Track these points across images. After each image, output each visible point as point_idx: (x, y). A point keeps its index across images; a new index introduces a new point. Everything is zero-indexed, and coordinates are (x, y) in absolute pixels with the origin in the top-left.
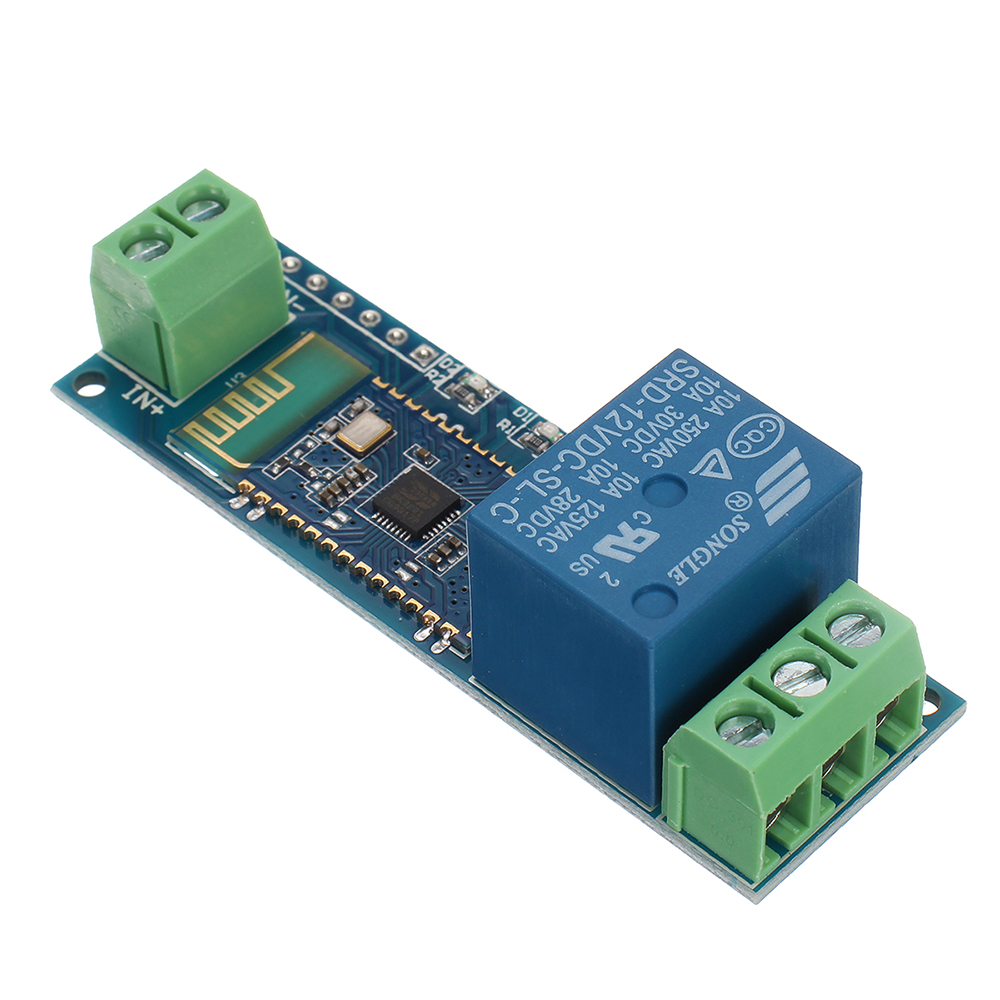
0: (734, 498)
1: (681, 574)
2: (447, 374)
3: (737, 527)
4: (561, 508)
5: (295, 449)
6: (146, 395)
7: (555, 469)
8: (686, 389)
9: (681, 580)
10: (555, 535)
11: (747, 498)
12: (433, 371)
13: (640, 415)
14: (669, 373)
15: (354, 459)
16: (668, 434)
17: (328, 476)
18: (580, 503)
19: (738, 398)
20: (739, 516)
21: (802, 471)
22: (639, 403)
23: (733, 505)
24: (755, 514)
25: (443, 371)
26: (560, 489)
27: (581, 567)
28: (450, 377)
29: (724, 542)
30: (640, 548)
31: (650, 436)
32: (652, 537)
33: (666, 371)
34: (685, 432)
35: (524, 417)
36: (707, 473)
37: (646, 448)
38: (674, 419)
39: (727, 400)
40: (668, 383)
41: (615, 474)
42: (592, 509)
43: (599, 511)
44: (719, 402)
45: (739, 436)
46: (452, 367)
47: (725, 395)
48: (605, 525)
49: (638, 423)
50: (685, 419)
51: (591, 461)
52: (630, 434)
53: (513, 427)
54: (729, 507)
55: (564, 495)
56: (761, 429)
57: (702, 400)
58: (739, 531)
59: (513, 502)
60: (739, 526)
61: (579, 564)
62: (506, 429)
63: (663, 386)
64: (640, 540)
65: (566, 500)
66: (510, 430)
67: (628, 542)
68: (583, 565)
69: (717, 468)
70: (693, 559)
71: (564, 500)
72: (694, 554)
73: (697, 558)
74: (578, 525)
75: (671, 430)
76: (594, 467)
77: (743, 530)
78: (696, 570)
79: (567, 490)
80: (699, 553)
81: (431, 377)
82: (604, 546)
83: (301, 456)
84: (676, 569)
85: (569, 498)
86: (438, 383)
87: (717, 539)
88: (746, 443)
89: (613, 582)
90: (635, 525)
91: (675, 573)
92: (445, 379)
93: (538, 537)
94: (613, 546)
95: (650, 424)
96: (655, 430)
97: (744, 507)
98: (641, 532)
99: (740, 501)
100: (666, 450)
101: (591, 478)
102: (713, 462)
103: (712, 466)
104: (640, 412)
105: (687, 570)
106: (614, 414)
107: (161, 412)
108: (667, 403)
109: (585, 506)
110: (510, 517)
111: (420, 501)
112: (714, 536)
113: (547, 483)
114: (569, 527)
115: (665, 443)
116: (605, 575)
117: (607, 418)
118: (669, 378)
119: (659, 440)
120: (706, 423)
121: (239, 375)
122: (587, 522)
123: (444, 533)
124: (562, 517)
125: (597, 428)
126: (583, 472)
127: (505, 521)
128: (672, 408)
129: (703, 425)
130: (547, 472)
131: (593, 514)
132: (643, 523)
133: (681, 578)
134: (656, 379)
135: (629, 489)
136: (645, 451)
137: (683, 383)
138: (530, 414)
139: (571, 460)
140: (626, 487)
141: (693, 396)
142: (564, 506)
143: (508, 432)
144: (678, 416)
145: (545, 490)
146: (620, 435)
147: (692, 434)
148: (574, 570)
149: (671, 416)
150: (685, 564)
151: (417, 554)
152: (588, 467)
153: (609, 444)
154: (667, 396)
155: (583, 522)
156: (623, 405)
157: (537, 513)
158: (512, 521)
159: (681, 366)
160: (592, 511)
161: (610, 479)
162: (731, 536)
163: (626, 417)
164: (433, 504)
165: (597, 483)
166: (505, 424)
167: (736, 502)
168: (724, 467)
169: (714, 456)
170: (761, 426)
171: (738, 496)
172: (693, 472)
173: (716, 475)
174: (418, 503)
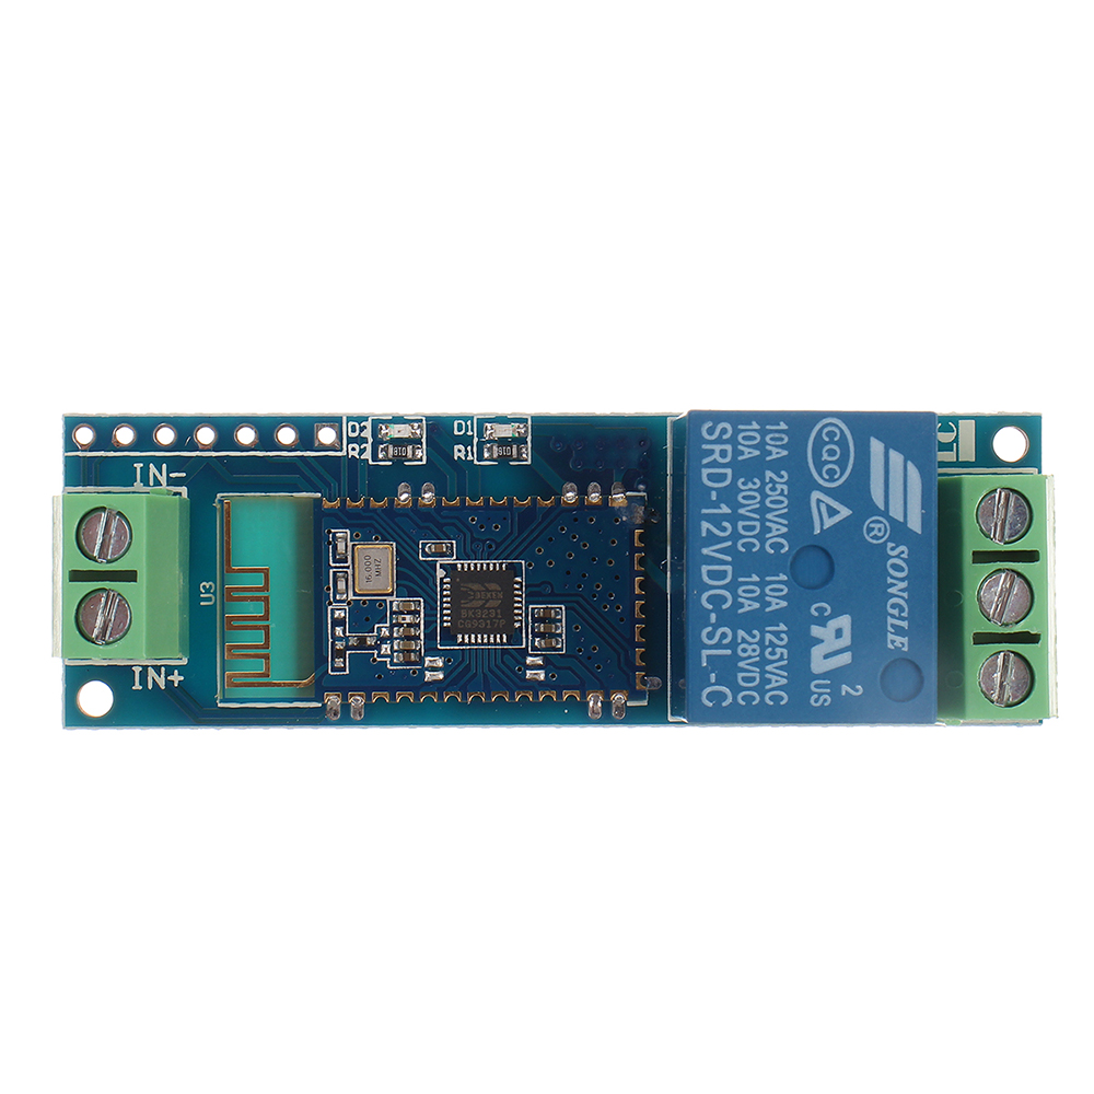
0: (870, 530)
1: (899, 640)
2: (366, 440)
3: (898, 556)
4: (753, 654)
5: (333, 630)
6: (151, 672)
7: (713, 617)
8: (737, 453)
9: (903, 644)
10: (774, 685)
11: (880, 522)
12: (350, 446)
13: (725, 509)
14: (709, 447)
15: (389, 599)
16: (763, 510)
17: (385, 632)
18: (762, 637)
19: (783, 426)
20: (890, 545)
21: (896, 459)
22: (714, 498)
23: (875, 537)
24: (899, 531)
25: (359, 440)
26: (735, 635)
27: (820, 697)
28: (370, 440)
29: (902, 580)
30: (846, 640)
31: (752, 523)
32: (844, 621)
33: (704, 447)
34: (774, 495)
35: (467, 430)
36: (829, 523)
37: (762, 539)
38: (754, 490)
39: (777, 435)
40: (718, 457)
41: (762, 584)
42: (777, 634)
43: (783, 632)
44: (773, 443)
45: (819, 465)
46: (361, 430)
47: (771, 431)
48: (801, 645)
49: (734, 518)
50: (764, 484)
51: (732, 587)
52: (735, 536)
53: (469, 448)
54: (875, 542)
55: (744, 641)
56: (827, 443)
57: (758, 453)
58: (902, 559)
59: (713, 681)
60: (898, 554)
61: (816, 696)
62: (466, 455)
63: (714, 464)
64: (839, 633)
65: (750, 644)
66: (470, 454)
67: (832, 643)
68: (820, 694)
69: (832, 512)
70: (893, 616)
72: (890, 610)
73: (895, 612)
74: (781, 659)
76: (740, 591)
77: (905, 556)
78: (905, 624)
79: (741, 633)
80: (893, 606)
81: (356, 454)
82: (819, 664)
83: (344, 632)
84: (890, 637)
85: (750, 640)
86: (368, 456)
87: (894, 581)
88: (830, 466)
89: (857, 691)
90: (822, 622)
91: (893, 642)
92: (369, 447)
94: (826, 657)
95: (742, 511)
96: (752, 515)
97: (886, 531)
98: (833, 624)
99: (875, 531)
100: (778, 528)
101: (749, 606)
102: (823, 509)
103: (827, 514)
104: (723, 505)
105: (899, 631)
106: (705, 525)
107: (182, 678)
108: (735, 479)
109: (769, 637)
110: (724, 697)
111: (487, 601)
112: (890, 580)
113: (720, 640)
114: (776, 668)
115: (770, 521)
116: (845, 688)
117: (704, 534)
118: (712, 451)
119: (763, 520)
120: (783, 473)
121: (204, 587)
122: (785, 651)
123: (527, 608)
124: (762, 663)
125: (705, 551)
126: (737, 605)
127: (724, 704)
128: (742, 480)
129: (782, 477)
130: (710, 629)
131: (782, 640)
132: (826, 614)
133: (901, 642)
134: (705, 461)
135: (786, 590)
136: (763, 541)
137: (729, 448)
138: (469, 423)
139: (717, 601)
140: (782, 590)
141: (749, 453)
142: (754, 650)
143: (470, 458)
144: (754, 484)
145: (726, 647)
146: (730, 543)
147: (782, 494)
148: (818, 705)
149: (750, 490)
150: (892, 626)
151: (527, 647)
152: (735, 596)
153: (729, 559)
154: (729, 471)
155: (782, 654)
156: (704, 511)
157: (740, 675)
158: (730, 700)
159: (711, 431)
160: (778, 636)
161: (763, 594)
162: (902, 570)
163: (716, 520)
164: (501, 595)
165: (757, 605)
166: (459, 451)
167: (875, 532)
168: (835, 505)
169: (819, 501)
170: (827, 439)
171: (872, 525)
172: (817, 531)
173: (837, 519)
174: (488, 605)
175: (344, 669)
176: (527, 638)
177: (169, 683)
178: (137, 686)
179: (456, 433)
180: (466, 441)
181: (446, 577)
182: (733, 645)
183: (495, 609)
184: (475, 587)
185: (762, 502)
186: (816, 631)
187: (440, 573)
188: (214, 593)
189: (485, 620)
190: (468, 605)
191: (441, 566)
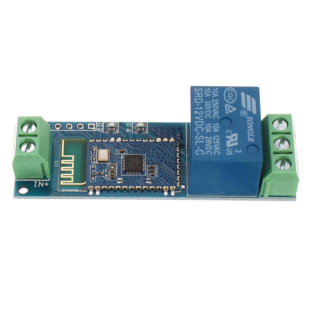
0: (242, 113)
1: (251, 139)
3: (250, 119)
4: (210, 142)
5: (91, 171)
6: (40, 183)
7: (198, 133)
8: (204, 95)
10: (216, 150)
11: (245, 111)
13: (201, 108)
15: (107, 163)
16: (212, 108)
17: (106, 171)
19: (217, 89)
20: (248, 117)
21: (248, 97)
22: (198, 105)
24: (250, 114)
25: (100, 127)
26: (205, 138)
27: (229, 153)
28: (103, 127)
29: (251, 125)
30: (236, 139)
31: (209, 111)
32: (236, 135)
33: (195, 94)
36: (230, 112)
39: (215, 91)
40: (199, 96)
41: (212, 126)
42: (217, 138)
44: (214, 93)
45: (227, 98)
46: (101, 125)
47: (213, 90)
48: (223, 141)
49: (204, 110)
50: (212, 102)
51: (204, 126)
52: (204, 114)
53: (131, 130)
54: (243, 116)
55: (207, 139)
56: (229, 93)
57: (210, 95)
59: (199, 149)
61: (228, 153)
63: (198, 98)
64: (234, 137)
65: (209, 140)
67: (232, 140)
68: (229, 152)
69: (231, 109)
70: (249, 134)
71: (209, 141)
73: (250, 133)
76: (206, 127)
77: (252, 119)
78: (253, 136)
79: (206, 137)
80: (249, 131)
81: (99, 131)
82: (228, 144)
83: (94, 171)
84: (249, 139)
85: (209, 139)
86: (103, 131)
88: (230, 98)
89: (240, 151)
90: (229, 135)
91: (249, 140)
92: (103, 129)
93: (213, 153)
94: (231, 143)
95: (206, 109)
96: (209, 109)
97: (246, 114)
98: (233, 135)
99: (243, 113)
100: (216, 113)
101: (208, 131)
103: (229, 109)
105: (251, 137)
107: (48, 184)
108: (204, 101)
109: (214, 138)
110: (202, 152)
111: (135, 162)
112: (248, 125)
113: (201, 139)
114: (217, 146)
115: (214, 111)
116: (236, 151)
117: (195, 114)
118: (197, 95)
119: (212, 111)
120: (217, 100)
121: (56, 162)
122: (219, 142)
123: (146, 166)
124: (213, 144)
125: (196, 118)
126: (205, 131)
127: (202, 154)
128: (206, 101)
129: (217, 101)
130: (198, 136)
131: (218, 139)
132: (230, 133)
133: (252, 140)
134: (195, 97)
135: (219, 127)
136: (212, 116)
137: (202, 94)
138: (131, 124)
139: (199, 129)
140: (218, 127)
141: (207, 95)
142: (210, 141)
143: (131, 132)
144: (209, 102)
145: (202, 141)
146: (203, 116)
147: (217, 104)
148: (229, 155)
149: (208, 104)
150: (249, 136)
151: (146, 175)
152: (204, 128)
153: (203, 120)
154: (202, 99)
155: (218, 142)
156: (195, 108)
157: (206, 147)
158: (203, 153)
159: (197, 90)
161: (212, 128)
162: (251, 123)
163: (199, 111)
164: (139, 161)
165: (211, 131)
166: (128, 130)
167: (243, 114)
168: (232, 107)
169: (227, 106)
170: (229, 92)
171: (242, 112)
172: (227, 113)
173: (232, 111)
174: (135, 163)
175: (94, 180)
176: (146, 173)
177: (44, 185)
178: (35, 186)
179: (127, 126)
180: (130, 128)
181: (124, 158)
182: (204, 140)
183: (138, 164)
184: (132, 159)
185: (211, 106)
186: (227, 137)
187: (122, 157)
188: (58, 164)
189: (135, 167)
190: (130, 163)
191: (122, 156)
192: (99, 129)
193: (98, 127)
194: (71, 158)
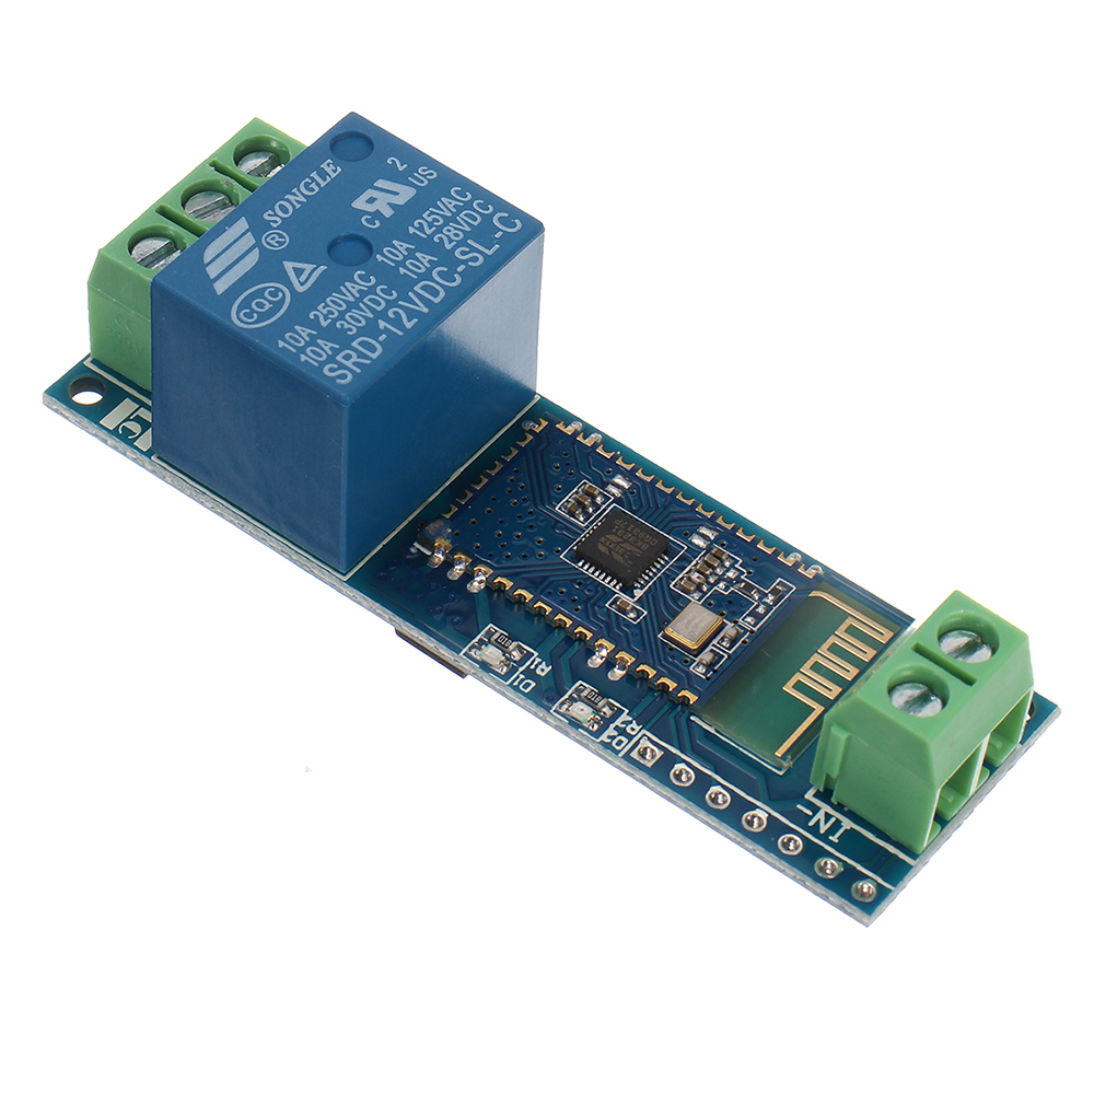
0: (281, 244)
1: (329, 170)
2: (616, 728)
3: (276, 215)
4: (452, 229)
5: (765, 614)
7: (460, 268)
8: (336, 352)
9: (328, 165)
10: (454, 203)
11: (268, 243)
12: (633, 733)
13: (382, 324)
14: (355, 368)
16: (351, 306)
17: (722, 585)
18: (434, 233)
19: (281, 344)
20: (275, 226)
21: (212, 271)
22: (384, 336)
23: (281, 236)
24: (258, 229)
25: (622, 732)
28: (612, 726)
29: (288, 200)
30: (370, 193)
31: (369, 303)
32: (359, 204)
33: (358, 371)
34: (334, 308)
35: (523, 680)
36: (308, 267)
37: (372, 290)
38: (346, 321)
39: (292, 341)
40: (355, 358)
41: (401, 264)
42: (421, 228)
43: (414, 227)
44: (300, 339)
45: (277, 306)
46: (614, 737)
47: (294, 347)
48: (406, 213)
49: (383, 315)
50: (334, 321)
52: (390, 304)
53: (532, 667)
54: (285, 234)
55: (451, 241)
56: (257, 312)
57: (319, 341)
58: (273, 210)
59: (500, 233)
60: (274, 216)
62: (540, 663)
63: (361, 355)
64: (371, 200)
65: (448, 236)
66: (536, 663)
68: (424, 176)
69: (299, 272)
70: (318, 184)
71: (449, 236)
72: (317, 189)
73: (313, 185)
74: (432, 213)
75: (348, 310)
76: (423, 270)
77: (270, 212)
78: (314, 175)
79: (448, 246)
80: (311, 190)
81: (634, 725)
82: (405, 194)
83: (757, 607)
85: (445, 238)
86: (625, 717)
87: (295, 203)
88: (271, 298)
89: (393, 161)
90: (377, 215)
91: (335, 171)
92: (618, 721)
93: (471, 201)
94: (396, 194)
95: (370, 315)
96: (365, 308)
97: (269, 235)
98: (371, 208)
99: (275, 240)
100: (352, 289)
101: (425, 259)
102: (303, 278)
103: (304, 275)
104: (381, 327)
105: (323, 174)
106: (409, 325)
108: (354, 337)
109: (429, 232)
113: (468, 253)
114: (442, 211)
115: (354, 296)
116: (401, 168)
117: (415, 320)
118: (354, 364)
119: (359, 300)
120: (312, 317)
122: (424, 216)
123: (587, 527)
124: (450, 220)
125: (426, 310)
126: (433, 265)
127: (506, 215)
128: (349, 333)
129: (316, 315)
130: (470, 264)
131: (420, 224)
134: (368, 362)
135: (386, 249)
137: (339, 358)
138: (516, 684)
139: (448, 276)
140: (389, 251)
141: (326, 345)
142: (449, 230)
143: (538, 660)
144: (342, 325)
145: (469, 246)
146: (400, 303)
147: (327, 306)
148: (431, 172)
149: (349, 323)
150: (325, 180)
151: (612, 503)
152: (430, 270)
153: (411, 294)
154: (355, 344)
155: (429, 216)
157: (475, 223)
158: (499, 215)
159: (343, 377)
160: (422, 226)
161: (406, 258)
162: (281, 206)
163: (397, 321)
165: (418, 255)
166: (543, 670)
167: (278, 239)
168: (292, 274)
169: (303, 284)
170: (255, 315)
171: (276, 245)
172: (323, 268)
173: (299, 265)
174: (620, 540)
175: (781, 583)
176: (605, 510)
179: (533, 684)
180: (530, 673)
181: (636, 588)
182: (462, 243)
187: (638, 593)
189: (631, 533)
191: (633, 597)
192: (633, 729)
193: (630, 737)
194: (799, 686)
